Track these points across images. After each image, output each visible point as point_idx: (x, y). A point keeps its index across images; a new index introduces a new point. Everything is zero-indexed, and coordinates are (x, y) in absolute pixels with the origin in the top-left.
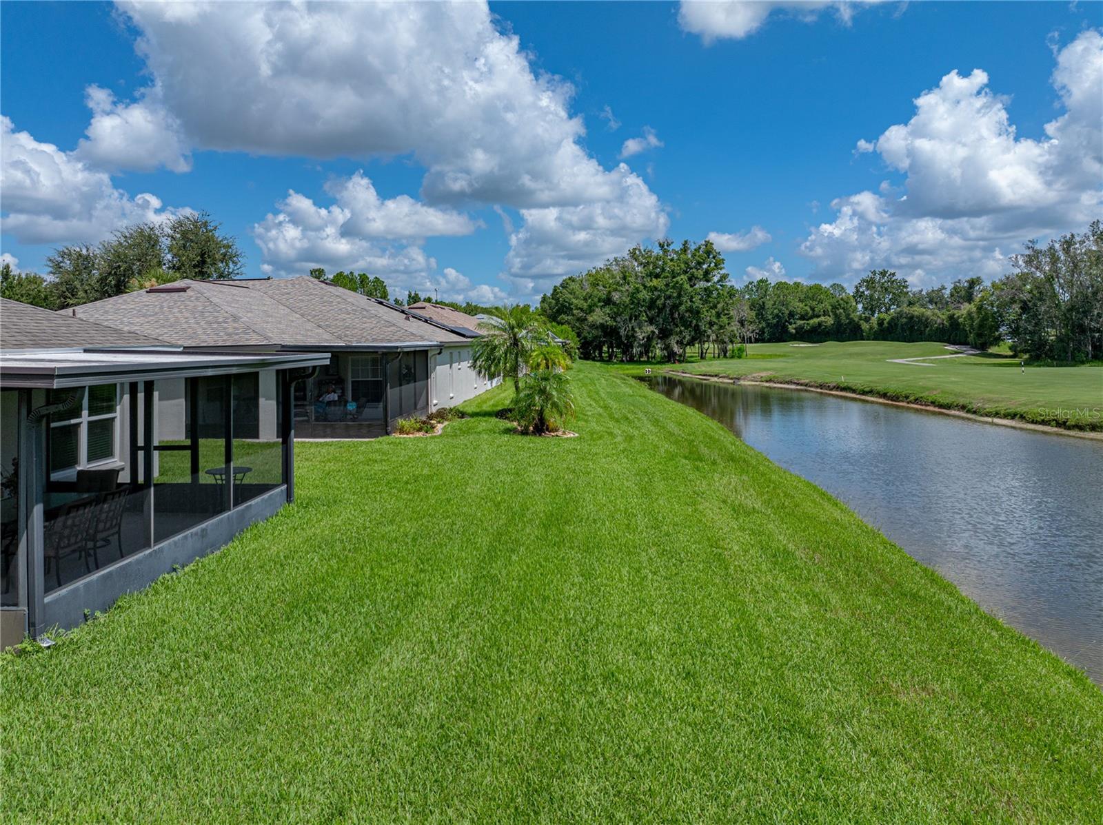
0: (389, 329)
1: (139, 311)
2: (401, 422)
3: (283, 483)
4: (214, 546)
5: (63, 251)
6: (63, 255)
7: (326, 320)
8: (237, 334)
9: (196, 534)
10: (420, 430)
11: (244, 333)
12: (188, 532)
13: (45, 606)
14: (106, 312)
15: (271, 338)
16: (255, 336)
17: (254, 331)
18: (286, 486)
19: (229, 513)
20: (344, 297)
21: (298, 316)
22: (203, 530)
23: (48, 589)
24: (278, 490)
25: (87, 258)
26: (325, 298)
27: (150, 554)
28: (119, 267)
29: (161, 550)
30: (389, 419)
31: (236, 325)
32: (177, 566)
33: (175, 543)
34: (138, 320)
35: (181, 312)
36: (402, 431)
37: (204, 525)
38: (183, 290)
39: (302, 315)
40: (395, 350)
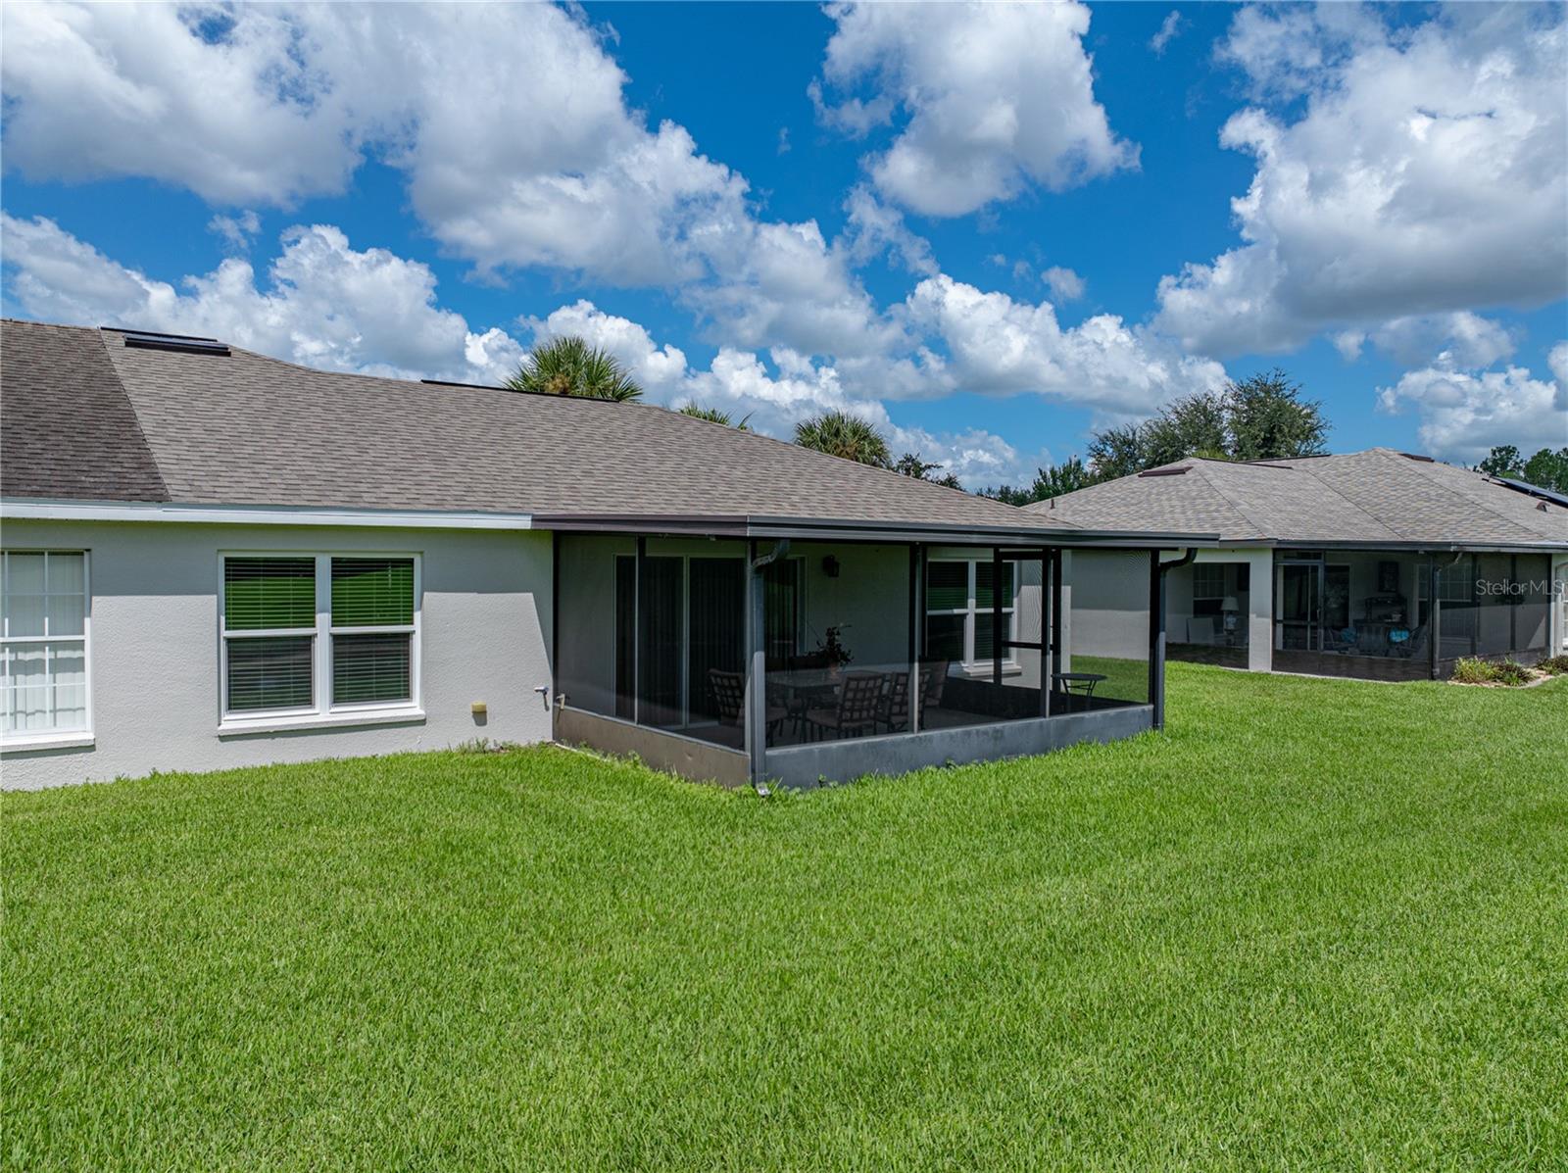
0: (1487, 523)
1: (1123, 499)
2: (1463, 664)
3: (1150, 702)
4: (1013, 752)
5: (1106, 438)
6: (1104, 440)
7: (1390, 511)
8: (1226, 526)
9: (985, 733)
10: (1494, 678)
11: (1236, 525)
12: (973, 728)
13: (766, 759)
14: (1088, 502)
15: (1267, 530)
16: (1247, 528)
17: (1249, 522)
18: (1151, 707)
19: (1043, 720)
20: (1431, 476)
21: (1349, 505)
22: (996, 731)
23: (770, 743)
24: (1139, 708)
25: (1130, 443)
26: (1400, 478)
27: (913, 740)
28: (1165, 452)
29: (930, 739)
30: (1437, 656)
31: (1229, 514)
32: (952, 762)
33: (951, 737)
34: (1117, 510)
35: (1169, 500)
36: (1462, 678)
37: (998, 726)
38: (1182, 472)
39: (1357, 504)
40: (1445, 549)
